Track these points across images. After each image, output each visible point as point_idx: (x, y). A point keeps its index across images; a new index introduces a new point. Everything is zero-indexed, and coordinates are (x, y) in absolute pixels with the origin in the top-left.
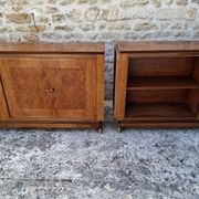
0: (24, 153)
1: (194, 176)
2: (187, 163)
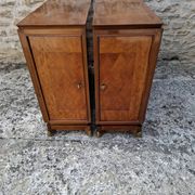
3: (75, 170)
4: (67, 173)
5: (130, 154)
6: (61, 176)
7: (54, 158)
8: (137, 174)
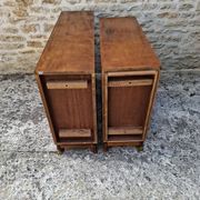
0: (20, 125)
1: (163, 148)
2: (159, 135)
3: (50, 179)
4: (43, 182)
5: (99, 164)
6: (38, 184)
7: (33, 168)
8: (102, 181)
